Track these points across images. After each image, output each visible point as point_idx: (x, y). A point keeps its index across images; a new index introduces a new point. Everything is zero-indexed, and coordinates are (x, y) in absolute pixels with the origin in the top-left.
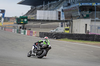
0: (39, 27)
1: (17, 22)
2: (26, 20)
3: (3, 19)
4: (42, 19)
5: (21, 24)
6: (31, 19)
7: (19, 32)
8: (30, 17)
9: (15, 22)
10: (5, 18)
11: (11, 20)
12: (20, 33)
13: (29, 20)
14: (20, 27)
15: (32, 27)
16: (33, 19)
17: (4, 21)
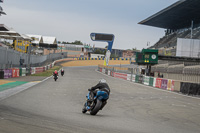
0: (179, 72)
1: (137, 60)
2: (154, 57)
3: (108, 54)
4: (187, 55)
5: (144, 64)
6: (165, 54)
7: (139, 80)
8: (163, 50)
9: (133, 59)
10: (113, 51)
11: (125, 56)
12: (141, 82)
13: (161, 57)
14: (143, 71)
15: (165, 71)
16: (169, 54)
17: (111, 58)
